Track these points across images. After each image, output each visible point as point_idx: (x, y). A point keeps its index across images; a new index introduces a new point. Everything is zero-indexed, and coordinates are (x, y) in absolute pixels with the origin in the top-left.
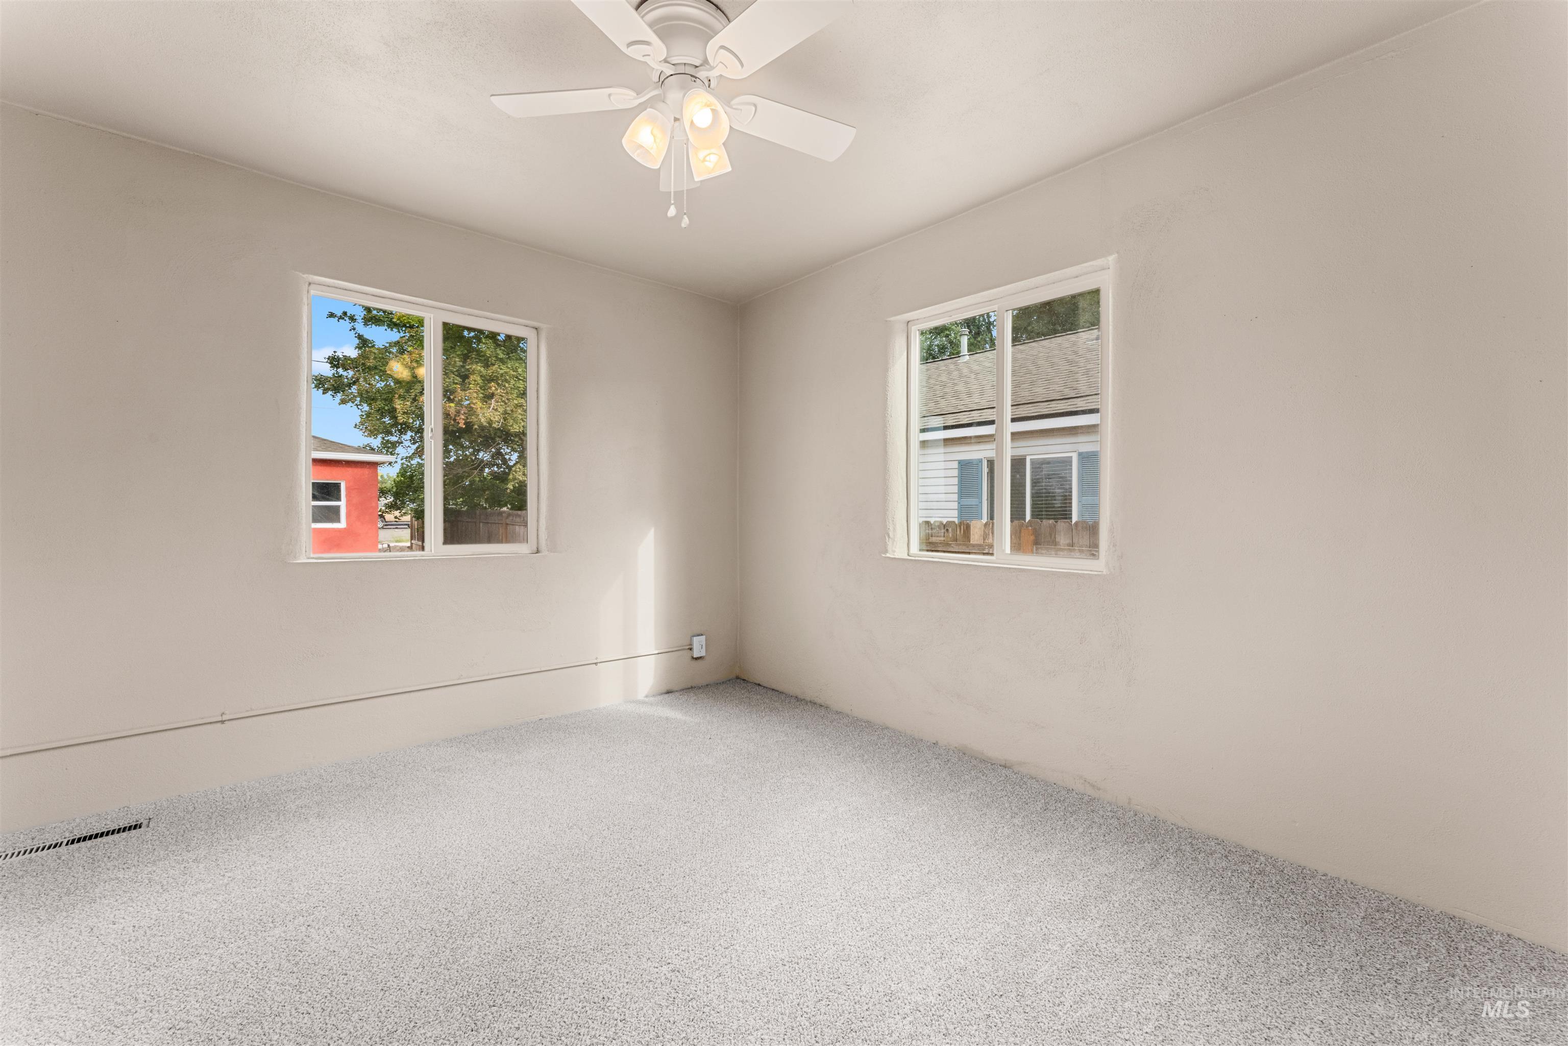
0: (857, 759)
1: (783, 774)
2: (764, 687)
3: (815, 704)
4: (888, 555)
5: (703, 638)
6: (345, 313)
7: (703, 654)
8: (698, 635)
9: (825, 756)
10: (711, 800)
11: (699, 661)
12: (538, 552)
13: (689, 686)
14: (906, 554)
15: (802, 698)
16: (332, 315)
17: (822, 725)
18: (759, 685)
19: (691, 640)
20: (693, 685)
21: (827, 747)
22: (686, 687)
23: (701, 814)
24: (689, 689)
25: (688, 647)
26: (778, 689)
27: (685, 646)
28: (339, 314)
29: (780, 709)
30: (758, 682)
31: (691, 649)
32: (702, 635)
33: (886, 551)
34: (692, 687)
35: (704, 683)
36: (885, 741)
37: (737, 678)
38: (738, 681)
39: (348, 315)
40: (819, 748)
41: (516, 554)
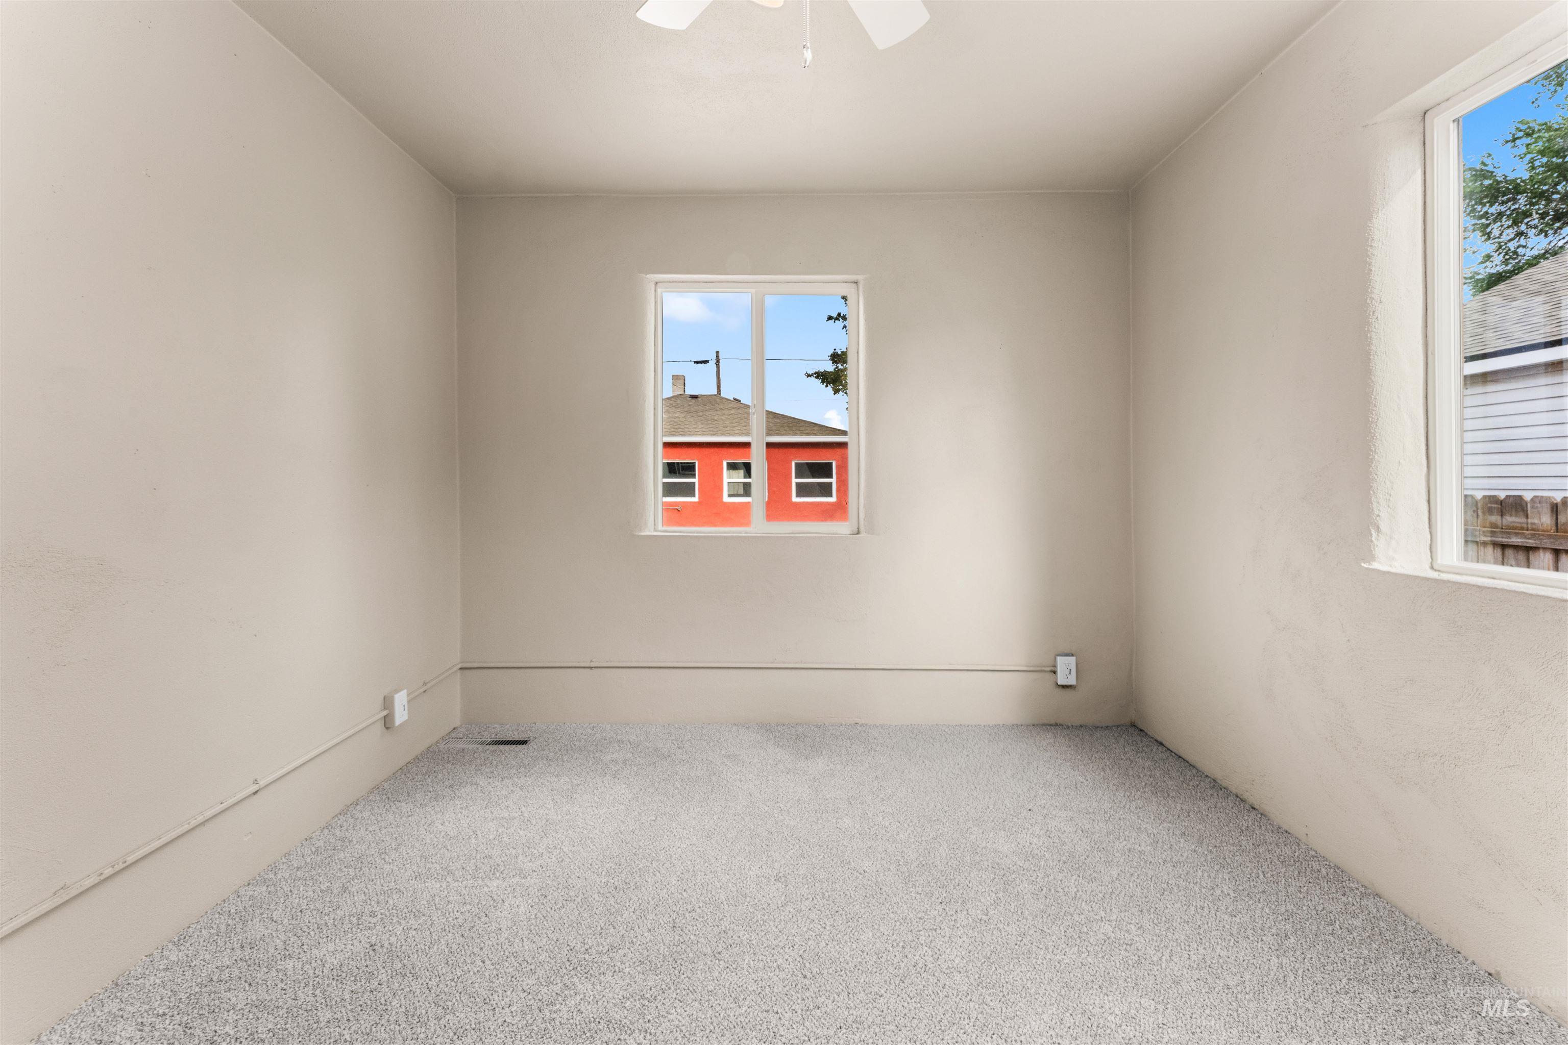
0: (1268, 939)
1: (1103, 914)
2: (1169, 749)
3: (1243, 801)
4: (1375, 565)
5: (1072, 660)
6: (839, 314)
7: (1072, 681)
8: (1067, 655)
9: (1203, 908)
10: (965, 913)
11: (1067, 691)
12: (858, 533)
13: (1053, 722)
14: (1427, 566)
15: (1224, 785)
16: (830, 318)
17: (1233, 845)
18: (1161, 744)
19: (1055, 659)
20: (1059, 722)
21: (1218, 892)
22: (1046, 722)
23: (935, 930)
24: (1051, 725)
25: (1049, 669)
26: (1188, 759)
27: (1045, 666)
28: (835, 315)
29: (1173, 794)
30: (1159, 739)
31: (1055, 672)
32: (1073, 655)
33: (1372, 558)
34: (1056, 725)
35: (1078, 723)
36: (1357, 922)
37: (1133, 725)
38: (1131, 730)
39: (842, 315)
40: (1202, 887)
41: (837, 534)
